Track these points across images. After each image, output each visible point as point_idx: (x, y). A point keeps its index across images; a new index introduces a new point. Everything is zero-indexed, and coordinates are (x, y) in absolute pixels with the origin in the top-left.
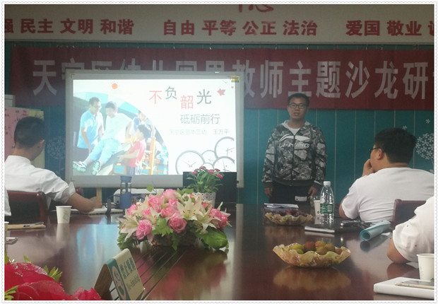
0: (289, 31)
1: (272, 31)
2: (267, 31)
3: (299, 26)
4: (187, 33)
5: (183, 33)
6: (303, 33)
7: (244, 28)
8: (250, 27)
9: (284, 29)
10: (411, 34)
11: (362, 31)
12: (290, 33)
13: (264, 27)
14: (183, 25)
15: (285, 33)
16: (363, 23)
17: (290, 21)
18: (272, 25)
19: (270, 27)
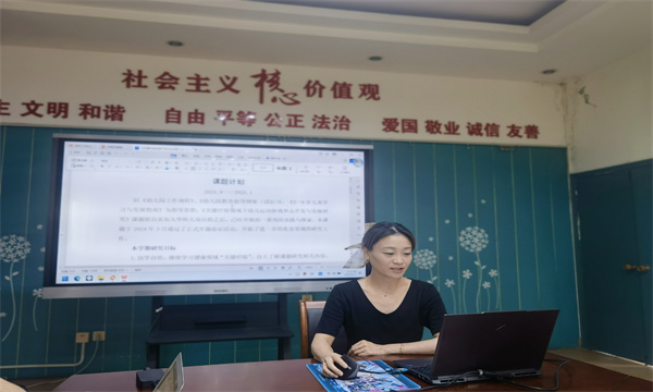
0: (319, 125)
1: (299, 124)
2: (293, 123)
3: (331, 120)
4: (196, 122)
5: (190, 122)
6: (335, 128)
7: (266, 120)
8: (273, 120)
9: (313, 123)
10: (450, 133)
11: (399, 128)
12: (320, 127)
13: (290, 121)
14: (190, 114)
15: (314, 127)
16: (399, 121)
17: (320, 116)
18: (299, 118)
19: (296, 121)
